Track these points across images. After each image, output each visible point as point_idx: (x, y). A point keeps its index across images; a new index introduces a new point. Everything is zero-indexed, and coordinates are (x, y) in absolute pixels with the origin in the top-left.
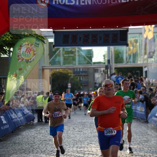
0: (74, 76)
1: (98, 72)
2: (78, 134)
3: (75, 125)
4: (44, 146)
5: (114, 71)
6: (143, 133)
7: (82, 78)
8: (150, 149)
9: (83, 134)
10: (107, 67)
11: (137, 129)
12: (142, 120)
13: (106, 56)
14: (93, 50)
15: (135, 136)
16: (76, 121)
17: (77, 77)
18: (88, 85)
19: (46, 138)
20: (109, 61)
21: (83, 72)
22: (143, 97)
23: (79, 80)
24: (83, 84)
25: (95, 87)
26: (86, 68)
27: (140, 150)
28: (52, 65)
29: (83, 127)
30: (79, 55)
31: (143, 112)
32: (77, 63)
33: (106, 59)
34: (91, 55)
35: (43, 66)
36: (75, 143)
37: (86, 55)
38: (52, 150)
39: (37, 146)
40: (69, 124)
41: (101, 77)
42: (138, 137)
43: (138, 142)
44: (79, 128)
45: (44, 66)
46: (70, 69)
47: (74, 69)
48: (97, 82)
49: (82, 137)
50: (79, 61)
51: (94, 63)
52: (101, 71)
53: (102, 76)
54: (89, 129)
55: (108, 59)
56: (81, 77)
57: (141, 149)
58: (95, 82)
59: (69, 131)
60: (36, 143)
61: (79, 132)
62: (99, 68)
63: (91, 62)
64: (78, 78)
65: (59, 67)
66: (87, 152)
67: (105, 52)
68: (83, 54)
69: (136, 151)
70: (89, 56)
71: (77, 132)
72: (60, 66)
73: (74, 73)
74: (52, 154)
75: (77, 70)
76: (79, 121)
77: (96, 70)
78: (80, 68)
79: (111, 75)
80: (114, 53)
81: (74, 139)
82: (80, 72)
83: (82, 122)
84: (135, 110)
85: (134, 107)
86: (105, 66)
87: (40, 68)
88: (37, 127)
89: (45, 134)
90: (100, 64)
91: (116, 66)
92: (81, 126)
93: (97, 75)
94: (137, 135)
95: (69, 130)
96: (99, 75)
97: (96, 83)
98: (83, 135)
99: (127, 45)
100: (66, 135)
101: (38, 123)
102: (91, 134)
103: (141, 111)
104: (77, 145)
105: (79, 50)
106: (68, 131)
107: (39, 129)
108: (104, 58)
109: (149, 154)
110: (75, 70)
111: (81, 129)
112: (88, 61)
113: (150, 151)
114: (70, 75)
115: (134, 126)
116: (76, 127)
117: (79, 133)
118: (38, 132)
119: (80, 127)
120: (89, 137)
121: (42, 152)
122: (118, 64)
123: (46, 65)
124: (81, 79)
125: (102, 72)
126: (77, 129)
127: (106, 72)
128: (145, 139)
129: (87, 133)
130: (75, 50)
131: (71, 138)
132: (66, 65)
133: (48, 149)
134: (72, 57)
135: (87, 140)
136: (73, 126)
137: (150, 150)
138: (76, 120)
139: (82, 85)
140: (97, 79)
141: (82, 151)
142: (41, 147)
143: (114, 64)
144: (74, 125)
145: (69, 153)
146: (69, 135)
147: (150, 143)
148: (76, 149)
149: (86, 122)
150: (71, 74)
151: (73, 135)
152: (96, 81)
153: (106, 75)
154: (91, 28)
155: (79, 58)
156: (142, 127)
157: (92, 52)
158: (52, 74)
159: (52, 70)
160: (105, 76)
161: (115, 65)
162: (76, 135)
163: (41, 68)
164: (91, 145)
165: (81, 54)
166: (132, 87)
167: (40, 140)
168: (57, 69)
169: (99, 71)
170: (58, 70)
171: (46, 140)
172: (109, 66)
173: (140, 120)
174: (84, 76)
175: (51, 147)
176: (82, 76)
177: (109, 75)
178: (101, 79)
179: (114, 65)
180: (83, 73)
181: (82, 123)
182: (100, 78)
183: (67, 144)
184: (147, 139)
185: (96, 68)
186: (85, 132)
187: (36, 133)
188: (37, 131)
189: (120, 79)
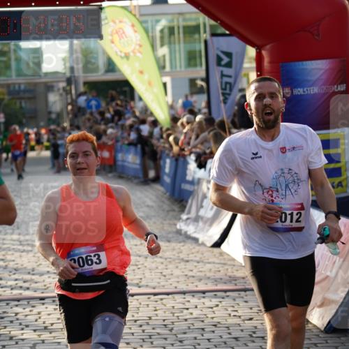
0: (10, 100)
1: (53, 91)
5: (82, 89)
7: (26, 103)
10: (69, 81)
17: (14, 101)
20: (72, 69)
21: (25, 91)
23: (18, 107)
24: (27, 115)
25: (50, 119)
26: (30, 83)
31: (136, 164)
32: (14, 73)
33: (68, 65)
34: (38, 57)
41: (60, 100)
46: (2, 86)
47: (8, 86)
48: (53, 110)
50: (18, 70)
51: (46, 74)
52: (59, 89)
53: (61, 98)
55: (70, 66)
56: (23, 102)
58: (49, 110)
62: (55, 84)
63: (39, 72)
64: (18, 104)
73: (10, 93)
75: (14, 87)
77: (49, 88)
78: (19, 84)
82: (19, 92)
84: (123, 161)
85: (120, 155)
86: (64, 79)
91: (85, 78)
93: (53, 98)
96: (55, 96)
97: (50, 113)
99: (101, 37)
103: (134, 163)
105: (16, 48)
108: (65, 64)
110: (12, 88)
124: (23, 105)
125: (61, 91)
127: (69, 92)
130: (9, 48)
134: (4, 62)
139: (25, 117)
140: (53, 105)
150: (3, 94)
152: (51, 108)
153: (69, 96)
154: (35, 6)
155: (17, 64)
157: (40, 53)
160: (67, 98)
161: (84, 76)
165: (21, 57)
166: (116, 118)
169: (56, 89)
172: (73, 79)
174: (29, 99)
176: (24, 98)
177: (74, 97)
179: (82, 76)
180: (26, 94)
182: (59, 102)
185: (49, 84)
189: (93, 103)
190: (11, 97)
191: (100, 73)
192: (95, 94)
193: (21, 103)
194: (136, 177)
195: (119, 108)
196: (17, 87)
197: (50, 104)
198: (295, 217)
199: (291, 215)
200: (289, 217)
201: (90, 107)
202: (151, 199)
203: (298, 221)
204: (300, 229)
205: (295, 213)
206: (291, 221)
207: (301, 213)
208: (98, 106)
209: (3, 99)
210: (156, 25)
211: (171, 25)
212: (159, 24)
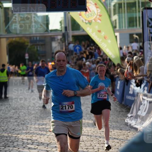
0: (31, 46)
1: (55, 41)
4: (5, 124)
5: (71, 39)
7: (40, 47)
10: (64, 36)
13: (63, 22)
14: (49, 16)
17: (34, 46)
18: (45, 56)
19: (7, 115)
20: (66, 28)
21: (40, 41)
23: (36, 50)
33: (63, 25)
38: (14, 128)
41: (58, 46)
47: (30, 38)
51: (51, 31)
52: (58, 40)
55: (65, 26)
56: (38, 47)
58: (52, 52)
62: (56, 37)
63: (48, 30)
67: (62, 18)
71: (38, 108)
73: (31, 42)
74: (14, 133)
75: (34, 38)
77: (53, 39)
78: (36, 37)
79: (69, 44)
81: (35, 116)
82: (36, 41)
86: (61, 34)
89: (6, 111)
91: (73, 33)
93: (55, 44)
99: (86, 10)
100: (27, 111)
108: (61, 25)
110: (32, 39)
114: (26, 44)
121: (4, 131)
122: (75, 31)
124: (39, 49)
127: (64, 41)
131: (32, 114)
133: (10, 127)
135: (48, 116)
139: (39, 56)
141: (44, 129)
142: (3, 125)
145: (31, 131)
146: (29, 111)
150: (28, 43)
151: (34, 111)
153: (64, 44)
157: (48, 18)
159: (8, 39)
162: (37, 111)
166: (90, 56)
168: (13, 38)
169: (56, 39)
170: (14, 39)
171: (7, 118)
172: (66, 34)
174: (42, 45)
175: (12, 125)
176: (39, 45)
177: (67, 44)
178: (59, 48)
179: (71, 33)
183: (29, 121)
185: (53, 37)
189: (78, 48)
190: (32, 44)
191: (81, 31)
192: (78, 43)
193: (37, 47)
195: (91, 51)
196: (35, 38)
197: (53, 48)
201: (76, 50)
208: (80, 50)
209: (28, 45)
210: (111, 2)
211: (120, 2)
212: (113, 2)
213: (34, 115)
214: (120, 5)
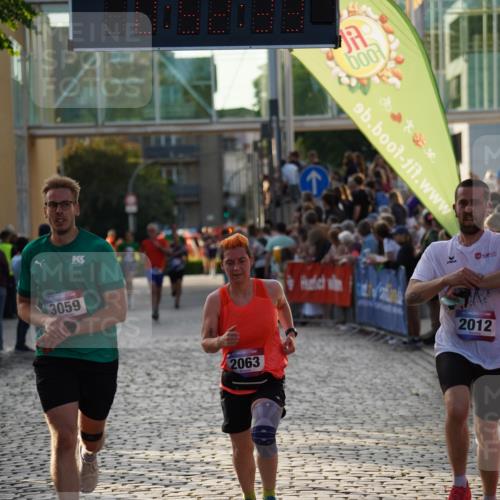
0: (147, 167)
1: (234, 149)
2: (164, 396)
3: (155, 362)
5: (291, 146)
6: (398, 391)
7: (178, 173)
8: (421, 452)
9: (184, 396)
10: (266, 131)
11: (377, 373)
12: (392, 338)
13: (264, 83)
15: (369, 402)
16: (157, 345)
17: (157, 168)
18: (198, 203)
20: (273, 105)
21: (179, 149)
22: (398, 248)
23: (164, 182)
24: (181, 200)
25: (225, 209)
26: (190, 133)
27: (385, 456)
28: (63, 121)
29: (184, 369)
30: (163, 82)
31: (398, 306)
32: (158, 112)
33: (265, 95)
34: (209, 78)
35: (31, 123)
36: (156, 433)
37: (190, 81)
39: (15, 445)
40: (133, 357)
41: (247, 169)
42: (379, 403)
43: (380, 424)
44: (168, 375)
45: (37, 123)
46: (133, 137)
47: (146, 137)
48: (234, 189)
49: (178, 408)
50: (166, 105)
51: (222, 113)
52: (246, 146)
53: (250, 165)
54: (203, 377)
55: (270, 98)
56: (174, 170)
57: (391, 452)
58: (225, 189)
59: (133, 387)
60: (11, 434)
61: (169, 387)
62: (237, 135)
63: (208, 110)
64: (164, 175)
65: (92, 131)
66: (198, 468)
67: (260, 68)
68: (180, 76)
69: (374, 457)
70: (202, 83)
71: (162, 389)
72: (96, 126)
73: (149, 152)
75: (158, 141)
76: (167, 346)
77: (227, 143)
78: (168, 135)
80: (294, 73)
81: (150, 418)
82: (167, 150)
83: (179, 351)
84: (370, 298)
85: (364, 287)
86: (258, 126)
87: (19, 133)
88: (15, 371)
90: (243, 116)
91: (299, 124)
92: (175, 365)
93: (233, 163)
94: (377, 397)
95: (132, 381)
96: (238, 160)
97: (227, 195)
98: (182, 400)
101: (16, 353)
102: (213, 394)
103: (393, 304)
104: (160, 441)
105: (164, 60)
106: (128, 386)
107: (20, 379)
108: (258, 94)
109: (417, 469)
110: (153, 142)
111: (176, 375)
112: (198, 105)
113: (421, 459)
114: (131, 160)
115: (366, 361)
116: (156, 368)
117: (169, 391)
118: (17, 391)
119: (171, 369)
120: (206, 409)
121: (33, 469)
122: (307, 117)
123: (41, 120)
124: (175, 177)
125: (250, 151)
126: (161, 379)
127: (265, 152)
128: (403, 412)
129: (198, 394)
131: (139, 412)
132: (119, 122)
135: (196, 420)
136: (145, 364)
137: (422, 456)
138: (157, 342)
139: (176, 203)
140: (232, 178)
141: (179, 465)
142: (31, 449)
143: (292, 117)
144: (150, 360)
145: (134, 472)
146: (130, 399)
147: (420, 428)
148: (159, 453)
149: (193, 350)
150: (136, 156)
151: (148, 401)
152: (229, 185)
153: (266, 161)
155: (165, 93)
156: (395, 365)
157: (212, 68)
158: (66, 156)
159: (64, 143)
160: (262, 165)
161: (296, 121)
162: (157, 399)
163: (24, 133)
164: (211, 438)
165: (174, 77)
166: (358, 209)
167: (26, 423)
168: (83, 136)
169: (239, 146)
170: (86, 142)
172: (274, 125)
173: (388, 338)
174: (187, 164)
176: (176, 164)
177: (276, 163)
178: (247, 176)
179: (292, 122)
180: (181, 156)
181: (180, 354)
182: (245, 172)
183: (126, 437)
184: (410, 411)
185: (226, 135)
186: (191, 388)
187: (11, 394)
188: (12, 388)
189: (314, 176)
190: (150, 161)
191: (329, 115)
193: (169, 173)
194: (394, 334)
195: (362, 187)
196: (163, 140)
197: (227, 177)
198: (484, 325)
199: (480, 322)
200: (477, 325)
201: (307, 185)
202: (423, 380)
203: (486, 329)
204: (491, 339)
205: (484, 321)
206: (480, 329)
207: (491, 323)
208: (322, 184)
209: (135, 165)
210: (444, 13)
211: (476, 11)
212: (449, 11)
213: (147, 415)
214: (475, 23)
